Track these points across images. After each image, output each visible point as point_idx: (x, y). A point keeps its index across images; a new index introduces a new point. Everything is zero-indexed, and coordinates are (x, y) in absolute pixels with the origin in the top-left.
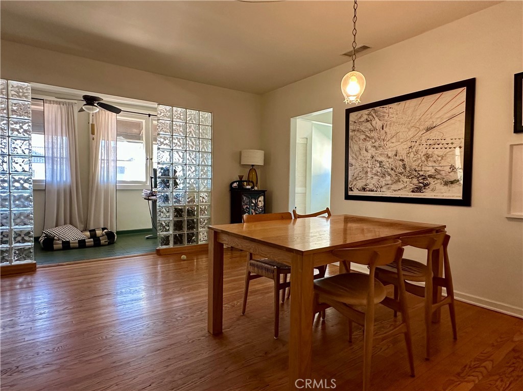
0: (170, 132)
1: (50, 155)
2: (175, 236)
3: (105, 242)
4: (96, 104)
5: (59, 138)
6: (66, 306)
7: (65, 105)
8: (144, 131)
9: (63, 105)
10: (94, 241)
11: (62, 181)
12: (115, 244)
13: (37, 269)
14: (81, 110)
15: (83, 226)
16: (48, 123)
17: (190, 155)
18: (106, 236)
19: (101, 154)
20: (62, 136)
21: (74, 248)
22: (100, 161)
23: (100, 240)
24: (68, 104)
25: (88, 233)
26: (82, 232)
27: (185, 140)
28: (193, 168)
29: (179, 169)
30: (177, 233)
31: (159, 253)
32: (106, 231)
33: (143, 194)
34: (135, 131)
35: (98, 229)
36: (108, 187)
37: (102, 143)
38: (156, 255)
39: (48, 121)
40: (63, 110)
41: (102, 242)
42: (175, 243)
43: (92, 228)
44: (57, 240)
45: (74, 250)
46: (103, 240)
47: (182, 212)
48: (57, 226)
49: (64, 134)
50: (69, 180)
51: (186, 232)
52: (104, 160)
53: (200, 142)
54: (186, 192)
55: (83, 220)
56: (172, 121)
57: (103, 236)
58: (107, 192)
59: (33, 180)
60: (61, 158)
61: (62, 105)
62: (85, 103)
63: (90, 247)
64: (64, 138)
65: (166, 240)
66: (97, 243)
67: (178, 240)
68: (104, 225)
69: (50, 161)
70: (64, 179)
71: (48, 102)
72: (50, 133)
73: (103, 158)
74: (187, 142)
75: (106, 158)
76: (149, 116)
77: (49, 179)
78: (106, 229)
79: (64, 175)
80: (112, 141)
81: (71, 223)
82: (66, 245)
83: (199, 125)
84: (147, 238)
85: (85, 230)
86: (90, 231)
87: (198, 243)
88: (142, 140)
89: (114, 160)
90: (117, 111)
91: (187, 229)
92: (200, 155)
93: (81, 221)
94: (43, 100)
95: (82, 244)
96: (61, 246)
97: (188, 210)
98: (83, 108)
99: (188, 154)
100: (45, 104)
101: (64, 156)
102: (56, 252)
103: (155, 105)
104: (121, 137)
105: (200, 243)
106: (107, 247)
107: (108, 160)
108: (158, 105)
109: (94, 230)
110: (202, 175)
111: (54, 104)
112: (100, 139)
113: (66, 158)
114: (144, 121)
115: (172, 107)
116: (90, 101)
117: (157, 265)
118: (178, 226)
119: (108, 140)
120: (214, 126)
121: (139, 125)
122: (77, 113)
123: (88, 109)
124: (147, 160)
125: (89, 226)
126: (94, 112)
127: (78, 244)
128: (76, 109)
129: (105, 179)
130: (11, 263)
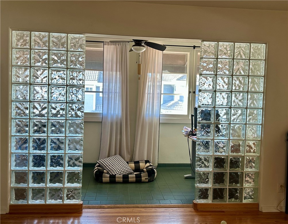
0: (214, 72)
1: (107, 91)
2: (215, 190)
3: (146, 179)
4: (143, 44)
5: (114, 73)
7: (120, 45)
8: (188, 63)
11: (115, 114)
12: (155, 182)
14: (131, 50)
16: (107, 63)
17: (236, 96)
18: (147, 173)
21: (119, 183)
23: (141, 176)
24: (123, 44)
25: (133, 165)
27: (231, 79)
28: (240, 112)
29: (222, 113)
30: (218, 186)
34: (180, 62)
40: (118, 50)
41: (143, 179)
42: (214, 198)
43: (137, 160)
44: (105, 173)
46: (143, 177)
47: (224, 163)
48: (109, 156)
51: (228, 187)
52: (150, 93)
53: (250, 80)
54: (229, 140)
55: (130, 152)
56: (217, 59)
57: (144, 172)
58: (151, 124)
60: (115, 93)
61: (117, 46)
62: (134, 44)
63: (132, 183)
64: (118, 73)
65: (204, 194)
66: (138, 179)
67: (218, 194)
70: (117, 113)
71: (107, 44)
73: (149, 92)
74: (234, 82)
76: (194, 48)
77: (105, 112)
78: (148, 161)
80: (158, 73)
81: (120, 155)
82: (113, 179)
83: (249, 60)
84: (187, 178)
85: (131, 161)
86: (135, 162)
87: (242, 201)
88: (187, 73)
90: (162, 48)
91: (230, 183)
92: (249, 96)
94: (103, 42)
95: (126, 179)
96: (108, 179)
97: (231, 160)
98: (132, 48)
99: (233, 95)
100: (104, 46)
101: (118, 91)
102: (103, 185)
105: (244, 201)
106: (147, 184)
107: (153, 93)
108: (202, 41)
109: (138, 162)
110: (250, 119)
111: (111, 45)
114: (188, 53)
115: (218, 42)
116: (138, 43)
118: (219, 178)
119: (154, 72)
120: (268, 60)
121: (184, 57)
122: (128, 53)
123: (136, 49)
124: (190, 93)
125: (135, 158)
126: (141, 52)
127: (122, 179)
128: (128, 50)
129: (150, 113)
130: (63, 201)
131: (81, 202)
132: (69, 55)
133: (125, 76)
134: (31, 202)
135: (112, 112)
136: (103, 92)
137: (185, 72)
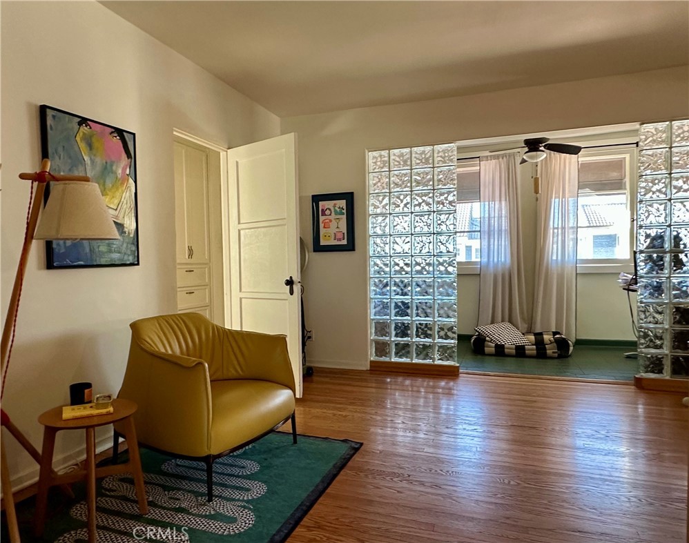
0: (667, 168)
1: (486, 229)
2: (675, 360)
3: (553, 353)
4: (542, 148)
5: (497, 203)
6: (476, 427)
7: (505, 158)
8: (627, 174)
9: (503, 158)
10: (537, 349)
11: (500, 262)
12: (569, 359)
13: (461, 375)
14: (524, 161)
15: (526, 326)
16: (485, 186)
18: (555, 344)
19: (554, 221)
20: (500, 200)
21: (510, 356)
22: (551, 231)
23: (545, 349)
24: (509, 156)
25: (532, 338)
26: (523, 334)
30: (680, 354)
31: (640, 384)
32: (558, 336)
33: (620, 281)
34: (613, 175)
35: (547, 332)
36: (563, 269)
37: (555, 203)
38: (633, 387)
39: (485, 182)
40: (502, 166)
41: (549, 352)
42: (675, 372)
43: (538, 331)
44: (488, 341)
45: (509, 359)
46: (550, 350)
48: (492, 322)
49: (503, 199)
50: (508, 260)
55: (526, 318)
56: (671, 148)
57: (551, 343)
58: (561, 277)
59: (458, 263)
60: (500, 231)
61: (501, 159)
62: (527, 149)
63: (531, 357)
64: (503, 203)
66: (541, 353)
67: (682, 367)
68: (556, 328)
69: (486, 237)
70: (503, 260)
71: (484, 159)
72: (487, 199)
73: (556, 226)
75: (560, 226)
76: (637, 146)
77: (485, 260)
78: (558, 333)
79: (502, 254)
80: (571, 197)
81: (510, 321)
82: (500, 350)
84: (628, 357)
85: (529, 332)
86: (536, 334)
88: (625, 189)
89: (573, 228)
90: (574, 150)
93: (523, 319)
94: (479, 157)
95: (520, 351)
96: (493, 350)
98: (525, 157)
100: (481, 162)
101: (503, 228)
102: (487, 357)
103: (636, 126)
104: (587, 190)
106: (556, 361)
107: (563, 228)
108: (640, 124)
109: (541, 334)
111: (491, 160)
112: (551, 198)
113: (505, 230)
114: (627, 156)
115: (671, 122)
116: (533, 145)
117: (637, 404)
118: (683, 340)
119: (564, 196)
121: (619, 165)
122: (519, 167)
123: (531, 157)
124: (633, 221)
125: (535, 328)
126: (539, 160)
127: (514, 351)
128: (519, 160)
129: (559, 258)
130: (433, 361)
131: (458, 365)
132: (436, 173)
133: (514, 204)
134: (394, 359)
135: (496, 259)
136: (480, 231)
137: (623, 187)
